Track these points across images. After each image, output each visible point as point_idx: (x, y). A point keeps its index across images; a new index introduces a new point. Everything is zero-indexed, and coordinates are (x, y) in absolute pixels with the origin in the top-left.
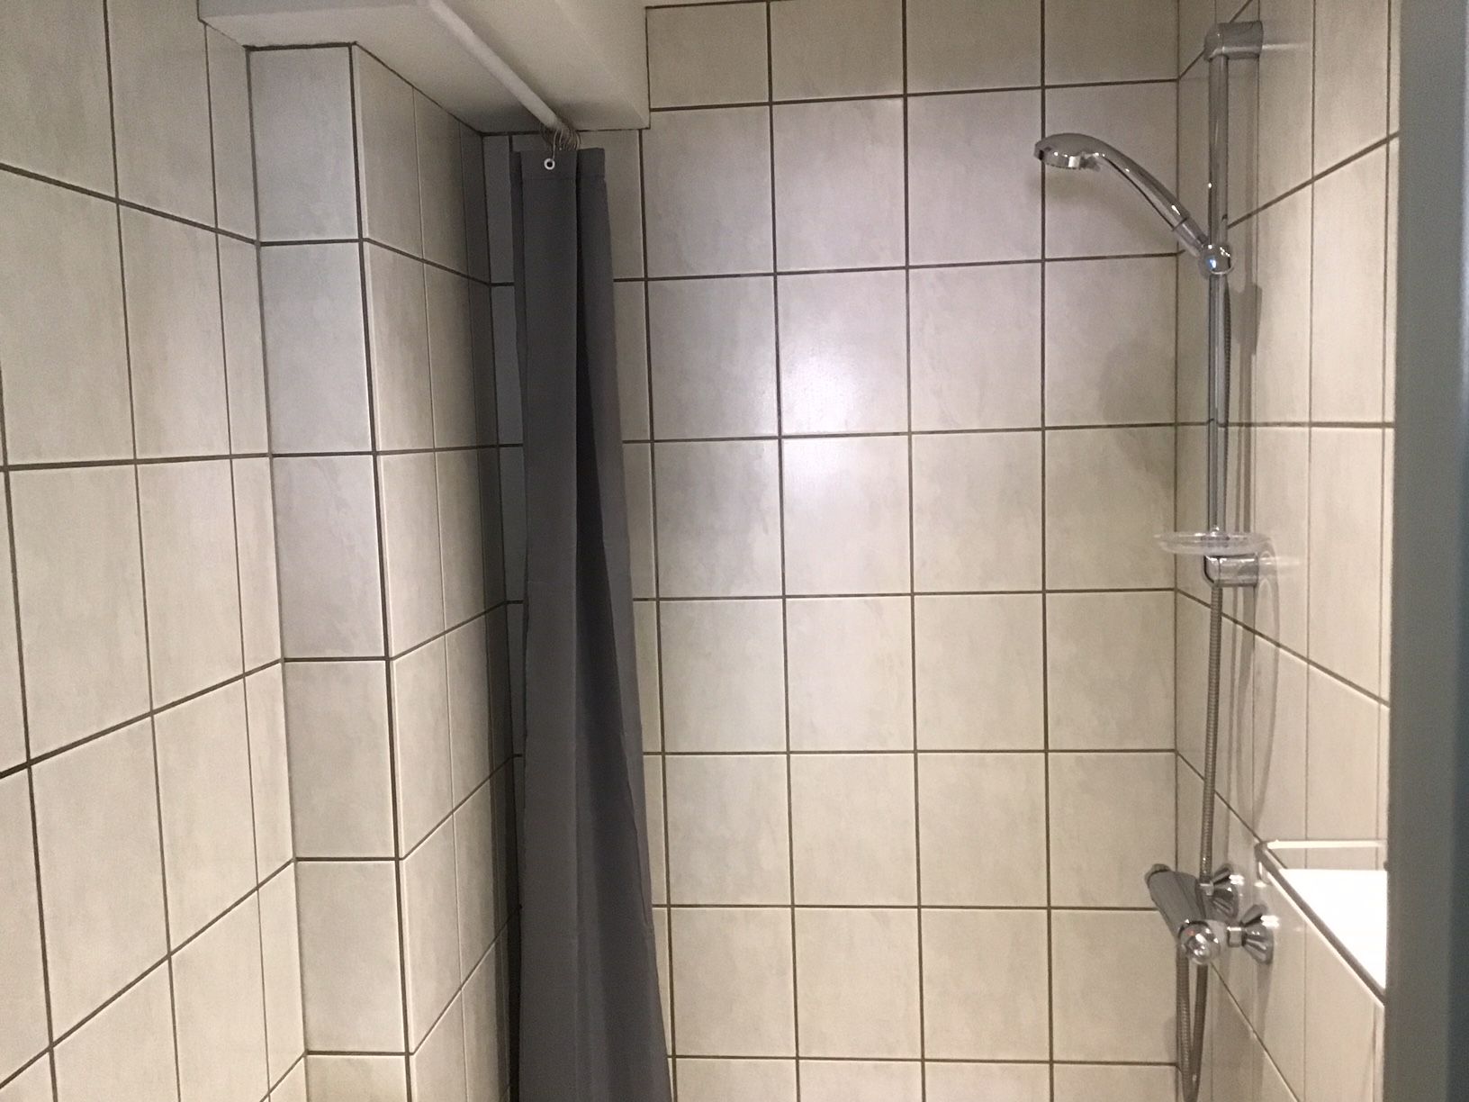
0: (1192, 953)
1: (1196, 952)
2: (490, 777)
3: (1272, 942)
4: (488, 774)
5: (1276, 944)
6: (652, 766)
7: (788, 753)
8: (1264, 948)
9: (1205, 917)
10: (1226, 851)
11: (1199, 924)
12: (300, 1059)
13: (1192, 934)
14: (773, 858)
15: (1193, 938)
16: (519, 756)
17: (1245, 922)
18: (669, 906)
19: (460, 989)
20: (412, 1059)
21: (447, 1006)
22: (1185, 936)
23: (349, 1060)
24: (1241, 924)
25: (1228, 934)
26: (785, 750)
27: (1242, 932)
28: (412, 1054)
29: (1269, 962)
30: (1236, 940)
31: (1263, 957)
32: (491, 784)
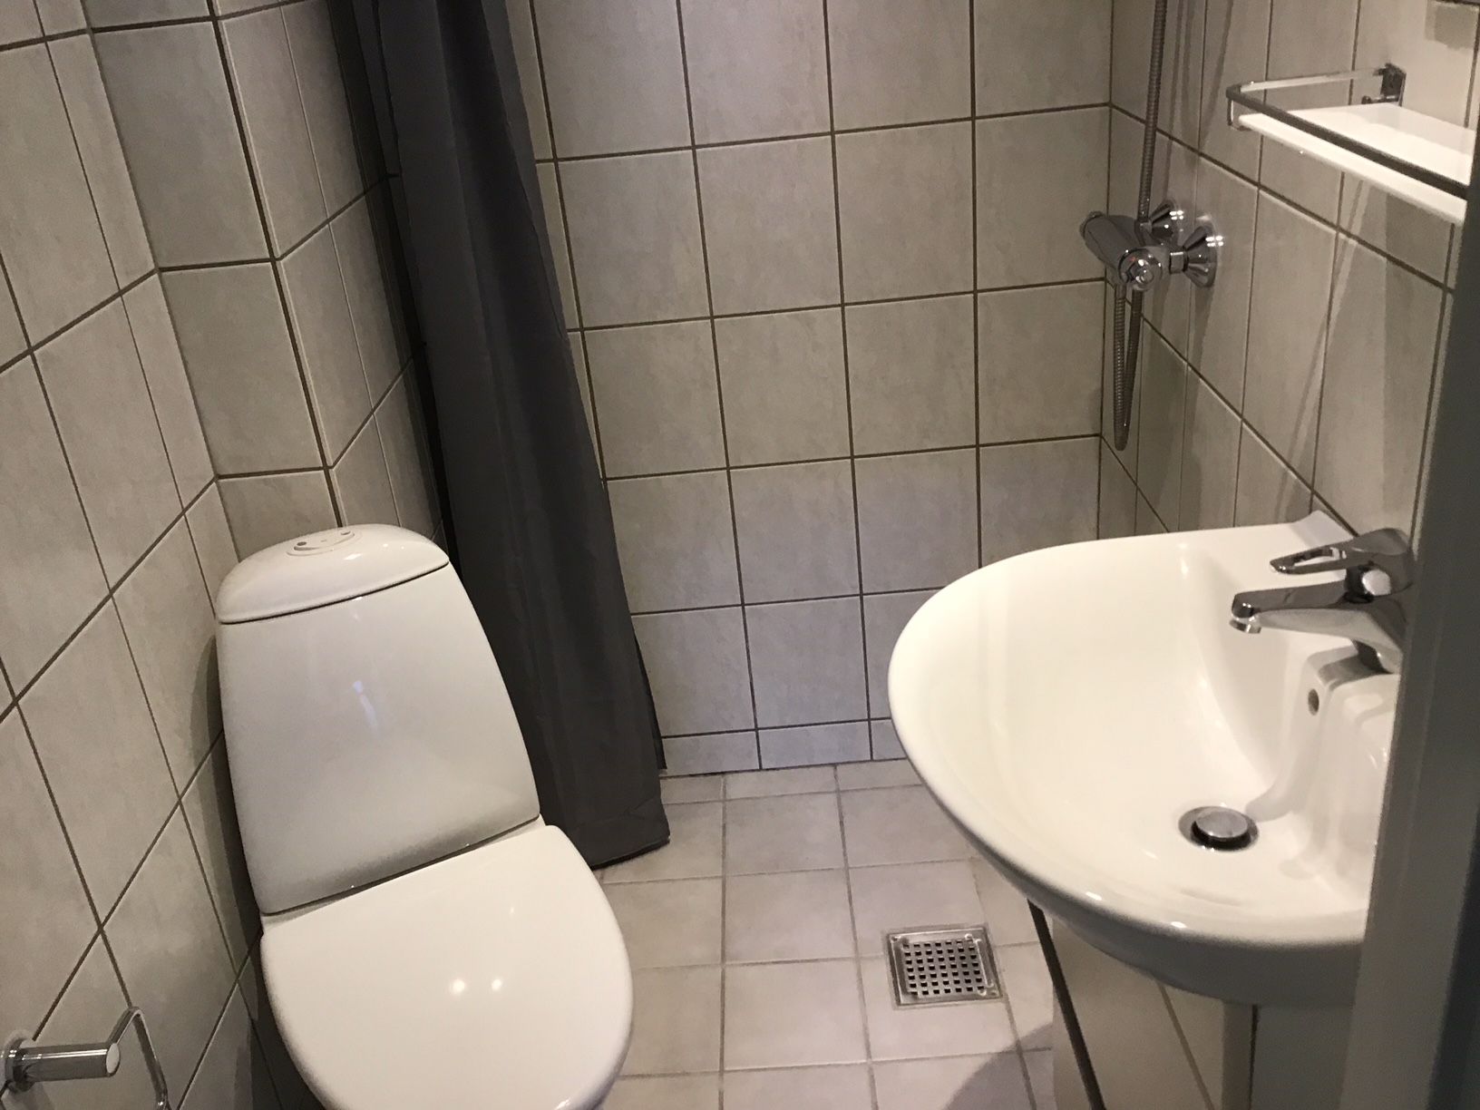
0: (1133, 279)
1: (1137, 278)
2: (365, 193)
3: (1216, 262)
4: (361, 191)
5: (1219, 264)
6: (545, 173)
7: (694, 147)
8: (1207, 270)
9: (1145, 245)
10: (1166, 188)
11: (1141, 252)
12: (210, 483)
13: (1134, 259)
14: (686, 267)
15: (1136, 264)
16: (395, 176)
17: (1187, 247)
18: (582, 329)
19: (372, 413)
20: (333, 472)
21: (361, 428)
22: (1126, 266)
23: (264, 480)
24: (1183, 249)
25: (1170, 258)
26: (690, 144)
27: (1184, 255)
28: (332, 467)
29: (1210, 284)
30: (1176, 265)
31: (1205, 280)
32: (368, 202)
